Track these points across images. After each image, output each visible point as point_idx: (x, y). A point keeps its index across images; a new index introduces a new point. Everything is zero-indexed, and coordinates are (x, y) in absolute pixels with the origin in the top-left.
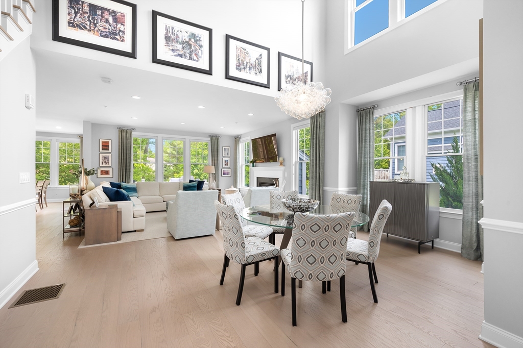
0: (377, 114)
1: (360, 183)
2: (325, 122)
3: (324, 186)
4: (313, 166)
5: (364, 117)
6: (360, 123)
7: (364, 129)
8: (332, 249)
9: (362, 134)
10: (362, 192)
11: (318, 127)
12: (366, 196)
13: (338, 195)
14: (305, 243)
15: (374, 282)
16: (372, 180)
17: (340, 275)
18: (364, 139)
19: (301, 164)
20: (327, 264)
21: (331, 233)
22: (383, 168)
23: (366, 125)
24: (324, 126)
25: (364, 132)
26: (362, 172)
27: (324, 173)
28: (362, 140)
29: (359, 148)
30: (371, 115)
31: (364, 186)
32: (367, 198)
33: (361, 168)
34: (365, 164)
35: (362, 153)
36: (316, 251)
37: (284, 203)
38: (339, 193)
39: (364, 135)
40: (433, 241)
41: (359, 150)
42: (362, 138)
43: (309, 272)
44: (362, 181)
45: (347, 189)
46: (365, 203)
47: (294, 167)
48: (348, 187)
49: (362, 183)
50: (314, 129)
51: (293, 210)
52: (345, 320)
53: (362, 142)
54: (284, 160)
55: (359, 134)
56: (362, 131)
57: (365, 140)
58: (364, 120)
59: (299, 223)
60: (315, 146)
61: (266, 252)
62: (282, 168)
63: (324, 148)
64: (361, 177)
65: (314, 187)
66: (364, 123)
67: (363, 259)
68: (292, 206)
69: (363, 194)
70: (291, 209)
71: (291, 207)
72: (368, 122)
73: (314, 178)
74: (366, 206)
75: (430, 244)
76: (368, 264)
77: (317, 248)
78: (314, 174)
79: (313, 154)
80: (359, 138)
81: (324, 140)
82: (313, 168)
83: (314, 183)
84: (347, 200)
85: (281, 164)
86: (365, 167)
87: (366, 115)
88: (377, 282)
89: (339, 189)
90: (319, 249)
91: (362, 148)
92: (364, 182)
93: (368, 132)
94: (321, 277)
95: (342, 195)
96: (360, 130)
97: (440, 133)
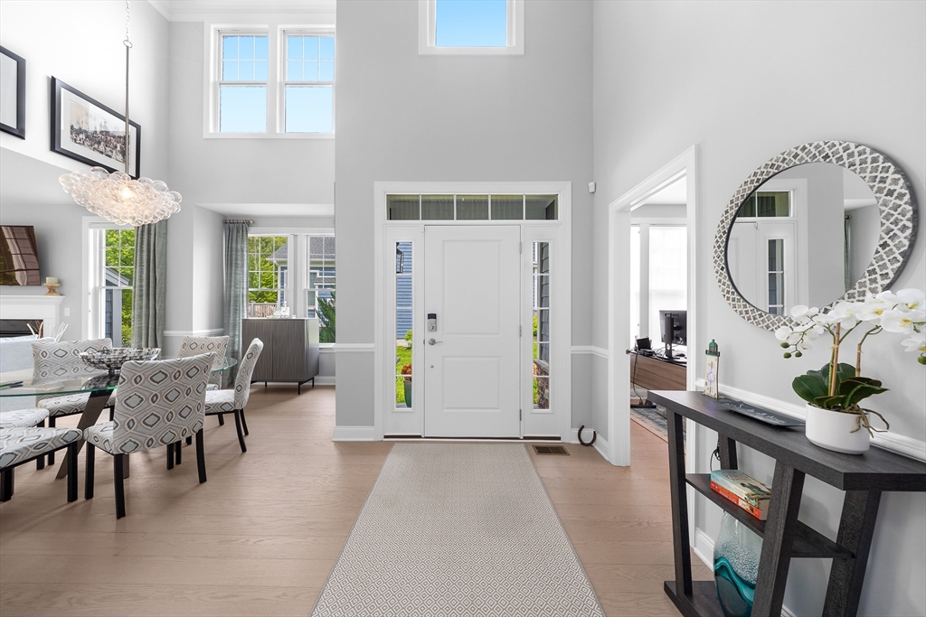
0: (253, 234)
1: (229, 323)
2: (166, 228)
3: (164, 328)
4: (141, 296)
5: (235, 232)
6: (229, 240)
7: (234, 249)
8: (185, 400)
9: (231, 256)
10: (231, 334)
11: (152, 232)
12: (237, 339)
13: (192, 339)
14: (141, 402)
15: (244, 434)
16: (246, 318)
17: (197, 430)
18: (234, 262)
19: (109, 293)
20: (177, 419)
21: (184, 380)
22: (269, 301)
23: (237, 243)
24: (166, 234)
25: (234, 252)
26: (232, 308)
27: (164, 309)
28: (231, 264)
29: (227, 274)
30: (245, 233)
31: (235, 326)
32: (239, 342)
33: (230, 301)
34: (236, 296)
35: (231, 281)
36: (160, 407)
37: (83, 357)
38: (194, 336)
39: (234, 256)
40: (313, 379)
41: (227, 277)
42: (231, 262)
43: (147, 438)
44: (231, 319)
45: (209, 331)
46: (236, 348)
47: (91, 298)
48: (210, 328)
49: (231, 322)
50: (142, 235)
51: (108, 366)
52: (203, 479)
53: (231, 266)
54: (59, 282)
55: (227, 255)
56: (231, 251)
57: (236, 263)
58: (235, 237)
59: (130, 375)
60: (145, 264)
61: (49, 440)
62: (55, 298)
63: (166, 269)
64: (229, 313)
65: (144, 331)
66: (234, 241)
67: (227, 408)
68: (106, 360)
69: (234, 336)
70: (104, 365)
71: (103, 362)
72: (240, 240)
73: (144, 318)
74: (238, 352)
75: (310, 383)
76: (235, 412)
77: (162, 403)
78: (144, 310)
79: (141, 276)
80: (227, 260)
81: (166, 256)
82: (141, 300)
83: (144, 325)
84: (206, 344)
85: (52, 290)
86: (236, 301)
87: (238, 231)
88: (247, 433)
89: (194, 332)
90: (164, 404)
91: (231, 274)
92: (235, 320)
93: (239, 253)
94: (168, 439)
95: (200, 339)
96: (229, 249)
97: (321, 263)
